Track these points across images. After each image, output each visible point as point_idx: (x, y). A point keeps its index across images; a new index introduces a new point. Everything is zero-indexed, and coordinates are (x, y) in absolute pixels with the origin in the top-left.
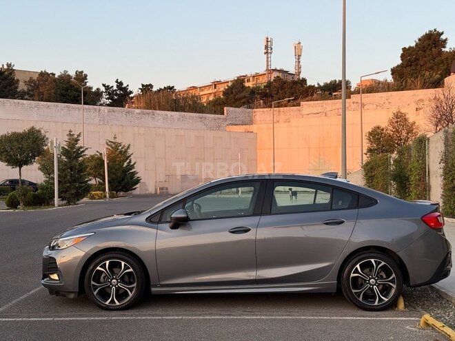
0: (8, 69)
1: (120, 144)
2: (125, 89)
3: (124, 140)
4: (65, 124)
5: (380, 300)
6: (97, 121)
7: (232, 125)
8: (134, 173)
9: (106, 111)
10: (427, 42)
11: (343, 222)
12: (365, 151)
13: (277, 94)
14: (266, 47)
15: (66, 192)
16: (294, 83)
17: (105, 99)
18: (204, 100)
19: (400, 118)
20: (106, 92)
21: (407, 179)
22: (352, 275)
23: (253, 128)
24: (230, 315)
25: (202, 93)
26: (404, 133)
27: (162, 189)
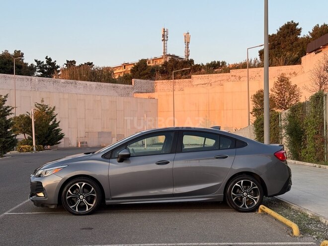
1: (47, 107)
2: (53, 64)
3: (50, 103)
6: (29, 88)
7: (138, 92)
8: (58, 130)
9: (37, 80)
10: (286, 31)
11: (227, 157)
12: (251, 111)
13: (172, 71)
14: (163, 36)
16: (185, 63)
18: (117, 77)
19: (283, 82)
20: (38, 66)
23: (155, 95)
26: (287, 94)
27: (82, 143)
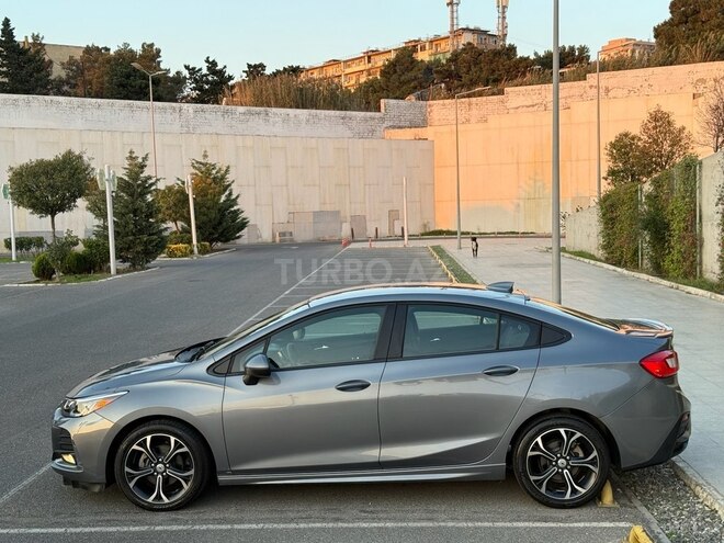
0: (34, 44)
1: (214, 166)
2: (221, 73)
3: (218, 160)
4: (125, 135)
5: (574, 491)
6: (176, 127)
7: (394, 127)
8: (237, 213)
9: (191, 111)
11: (515, 371)
12: (604, 174)
13: (468, 73)
15: (128, 249)
16: (497, 53)
17: (189, 90)
18: (352, 83)
19: (660, 120)
20: (190, 78)
21: (667, 226)
22: (530, 453)
23: (428, 132)
24: (337, 520)
25: (348, 71)
26: (666, 147)
27: (282, 234)
